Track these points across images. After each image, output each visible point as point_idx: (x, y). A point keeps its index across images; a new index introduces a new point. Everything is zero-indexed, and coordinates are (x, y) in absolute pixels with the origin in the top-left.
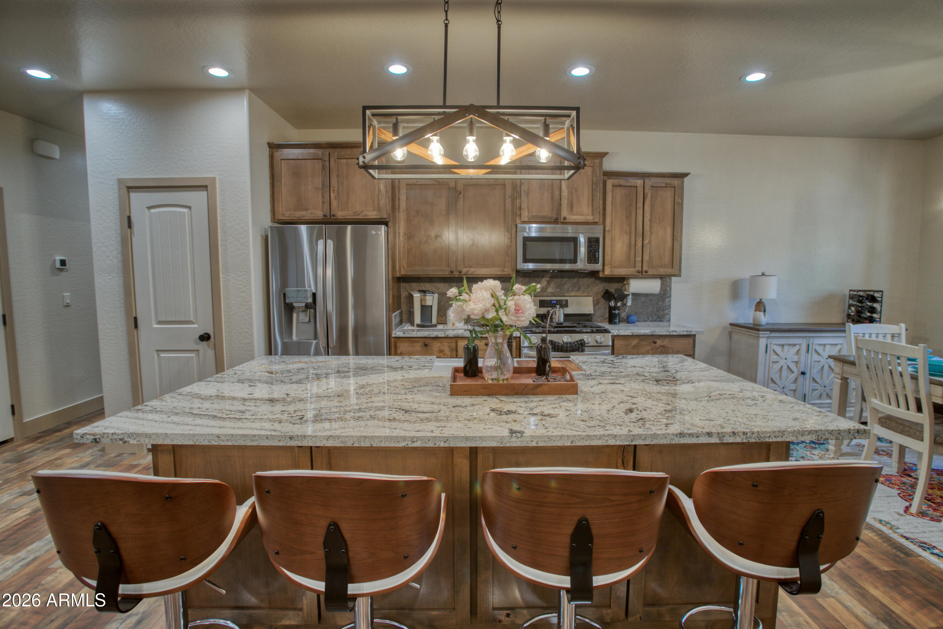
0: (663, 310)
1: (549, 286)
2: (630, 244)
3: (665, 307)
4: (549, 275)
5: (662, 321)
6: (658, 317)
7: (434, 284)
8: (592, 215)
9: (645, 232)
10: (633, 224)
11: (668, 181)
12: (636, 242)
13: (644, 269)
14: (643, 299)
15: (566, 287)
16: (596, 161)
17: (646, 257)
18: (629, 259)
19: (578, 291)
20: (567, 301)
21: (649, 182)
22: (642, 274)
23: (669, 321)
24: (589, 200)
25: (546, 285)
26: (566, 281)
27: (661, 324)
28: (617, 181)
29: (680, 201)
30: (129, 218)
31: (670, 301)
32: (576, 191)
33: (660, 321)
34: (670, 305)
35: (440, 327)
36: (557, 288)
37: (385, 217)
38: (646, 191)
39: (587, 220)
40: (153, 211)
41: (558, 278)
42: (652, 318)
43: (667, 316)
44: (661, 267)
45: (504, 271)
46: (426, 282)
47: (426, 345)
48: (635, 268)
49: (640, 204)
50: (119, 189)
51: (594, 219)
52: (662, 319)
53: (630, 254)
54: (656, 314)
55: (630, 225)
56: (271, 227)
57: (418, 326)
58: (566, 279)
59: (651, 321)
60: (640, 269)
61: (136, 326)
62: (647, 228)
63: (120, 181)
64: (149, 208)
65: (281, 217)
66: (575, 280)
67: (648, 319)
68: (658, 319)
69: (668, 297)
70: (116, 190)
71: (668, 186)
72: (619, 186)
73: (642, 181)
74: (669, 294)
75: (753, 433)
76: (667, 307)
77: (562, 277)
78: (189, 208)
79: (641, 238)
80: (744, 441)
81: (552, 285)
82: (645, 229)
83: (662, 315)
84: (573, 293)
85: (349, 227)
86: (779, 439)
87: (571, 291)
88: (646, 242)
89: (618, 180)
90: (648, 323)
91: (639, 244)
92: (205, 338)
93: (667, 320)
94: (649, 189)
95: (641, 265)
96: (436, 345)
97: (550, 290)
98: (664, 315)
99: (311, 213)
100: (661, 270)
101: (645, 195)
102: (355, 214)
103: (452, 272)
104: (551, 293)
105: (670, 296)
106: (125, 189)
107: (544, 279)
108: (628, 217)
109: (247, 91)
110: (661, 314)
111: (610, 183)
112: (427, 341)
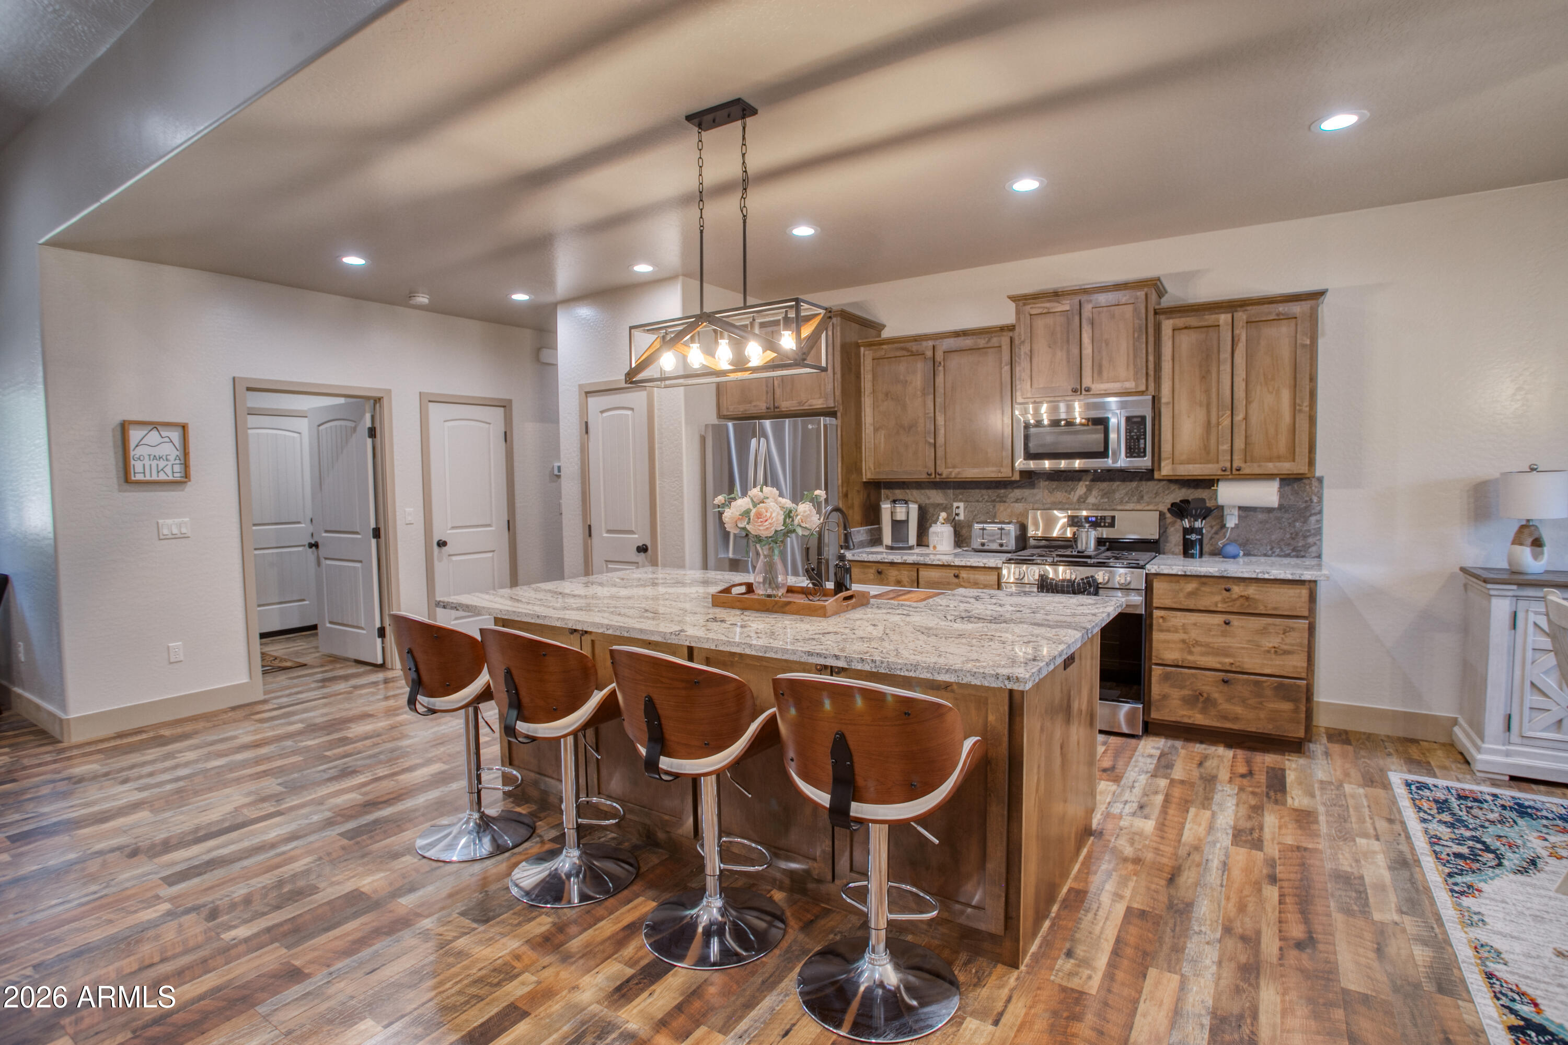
0: (1305, 537)
1: (1090, 494)
2: (1209, 422)
3: (1309, 531)
4: (1090, 477)
5: (1303, 557)
6: (1294, 550)
7: (923, 491)
8: (1134, 380)
9: (1235, 401)
10: (1214, 390)
11: (1281, 309)
12: (1218, 418)
13: (1235, 465)
14: (1261, 516)
15: (1117, 496)
16: (1139, 293)
17: (1239, 444)
18: (1206, 448)
19: (1138, 502)
20: (1113, 518)
21: (1241, 316)
22: (1236, 475)
23: (1319, 556)
24: (1128, 355)
25: (1085, 493)
26: (1118, 486)
27: (1299, 561)
28: (1180, 322)
29: (1308, 342)
30: (587, 423)
31: (1319, 521)
32: (1107, 344)
33: (1297, 557)
34: (1320, 529)
35: (917, 550)
36: (1103, 497)
37: (832, 405)
38: (1237, 332)
39: (1126, 389)
40: (605, 415)
41: (1104, 481)
42: (1282, 550)
43: (1314, 549)
44: (1270, 460)
45: (1000, 472)
46: (913, 488)
47: (880, 573)
48: (1218, 462)
49: (1226, 355)
50: (580, 395)
51: (1137, 386)
52: (1302, 553)
53: (1208, 439)
54: (1289, 545)
55: (1207, 392)
56: (713, 426)
57: (888, 547)
58: (1118, 483)
59: (1279, 556)
60: (1228, 465)
61: (590, 535)
62: (1240, 393)
63: (580, 386)
64: (602, 412)
65: (725, 413)
66: (1134, 484)
67: (1273, 552)
68: (1294, 553)
69: (1315, 514)
70: (577, 397)
71: (1282, 317)
72: (1186, 328)
73: (1229, 316)
74: (1318, 508)
75: (882, 662)
76: (1313, 531)
77: (1112, 480)
78: (632, 409)
79: (1229, 412)
80: (873, 670)
81: (1094, 493)
82: (1235, 397)
83: (1303, 546)
84: (1130, 506)
85: (787, 420)
86: (912, 674)
87: (1127, 502)
88: (1239, 417)
89: (1183, 319)
90: (1273, 559)
91: (1226, 422)
92: (643, 549)
93: (1314, 555)
94: (1243, 327)
95: (1229, 458)
96: (893, 573)
97: (1091, 500)
98: (1307, 547)
99: (755, 406)
100: (1270, 465)
101: (1236, 339)
102: (800, 403)
103: (929, 475)
104: (1093, 505)
105: (1320, 512)
106: (584, 394)
107: (1081, 483)
108: (1205, 377)
109: (681, 278)
110: (1300, 544)
111: (1167, 325)
112: (881, 567)
